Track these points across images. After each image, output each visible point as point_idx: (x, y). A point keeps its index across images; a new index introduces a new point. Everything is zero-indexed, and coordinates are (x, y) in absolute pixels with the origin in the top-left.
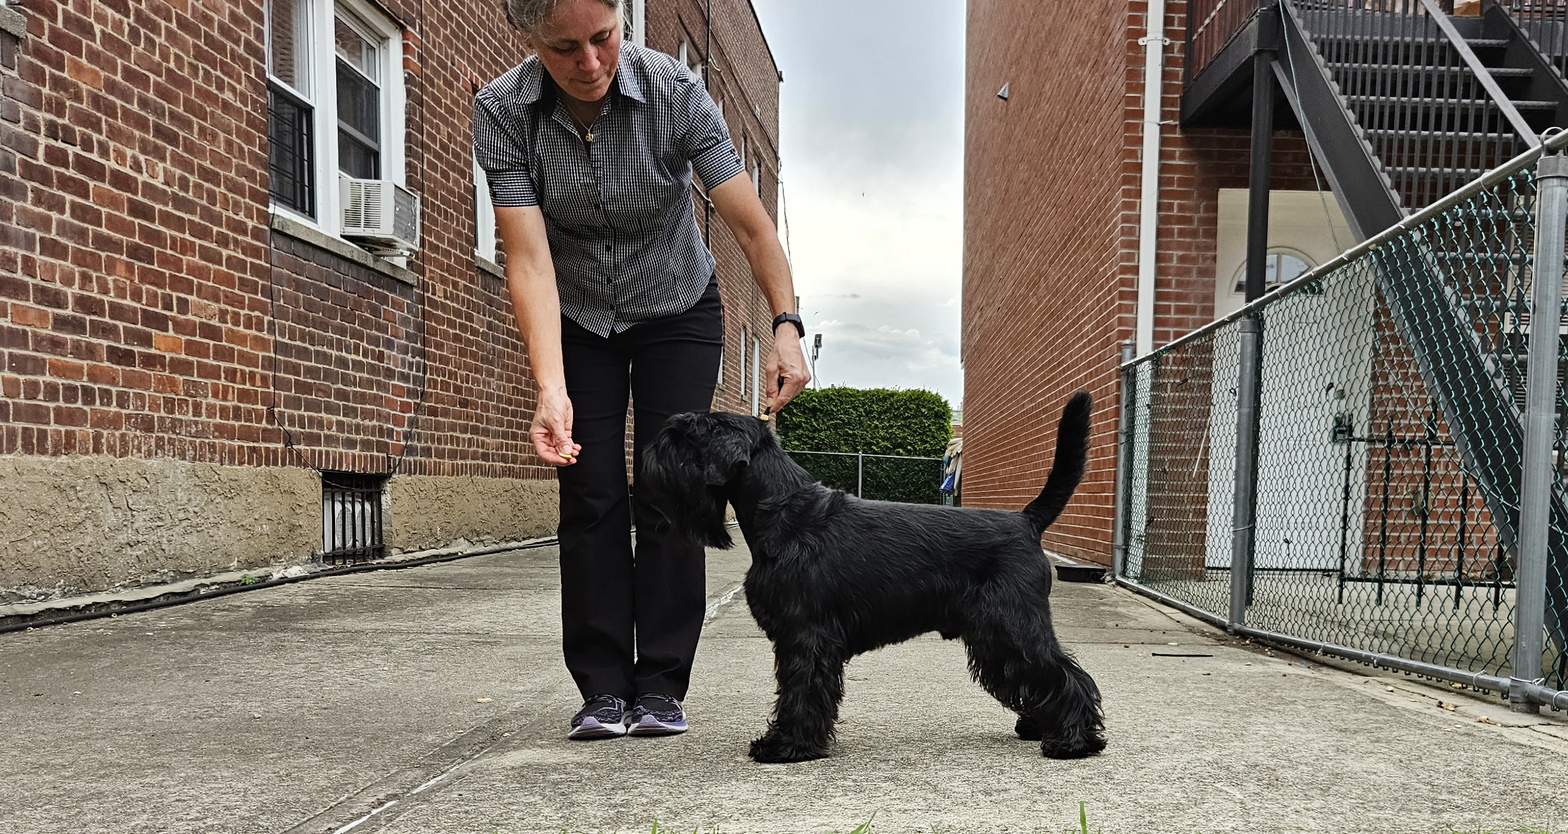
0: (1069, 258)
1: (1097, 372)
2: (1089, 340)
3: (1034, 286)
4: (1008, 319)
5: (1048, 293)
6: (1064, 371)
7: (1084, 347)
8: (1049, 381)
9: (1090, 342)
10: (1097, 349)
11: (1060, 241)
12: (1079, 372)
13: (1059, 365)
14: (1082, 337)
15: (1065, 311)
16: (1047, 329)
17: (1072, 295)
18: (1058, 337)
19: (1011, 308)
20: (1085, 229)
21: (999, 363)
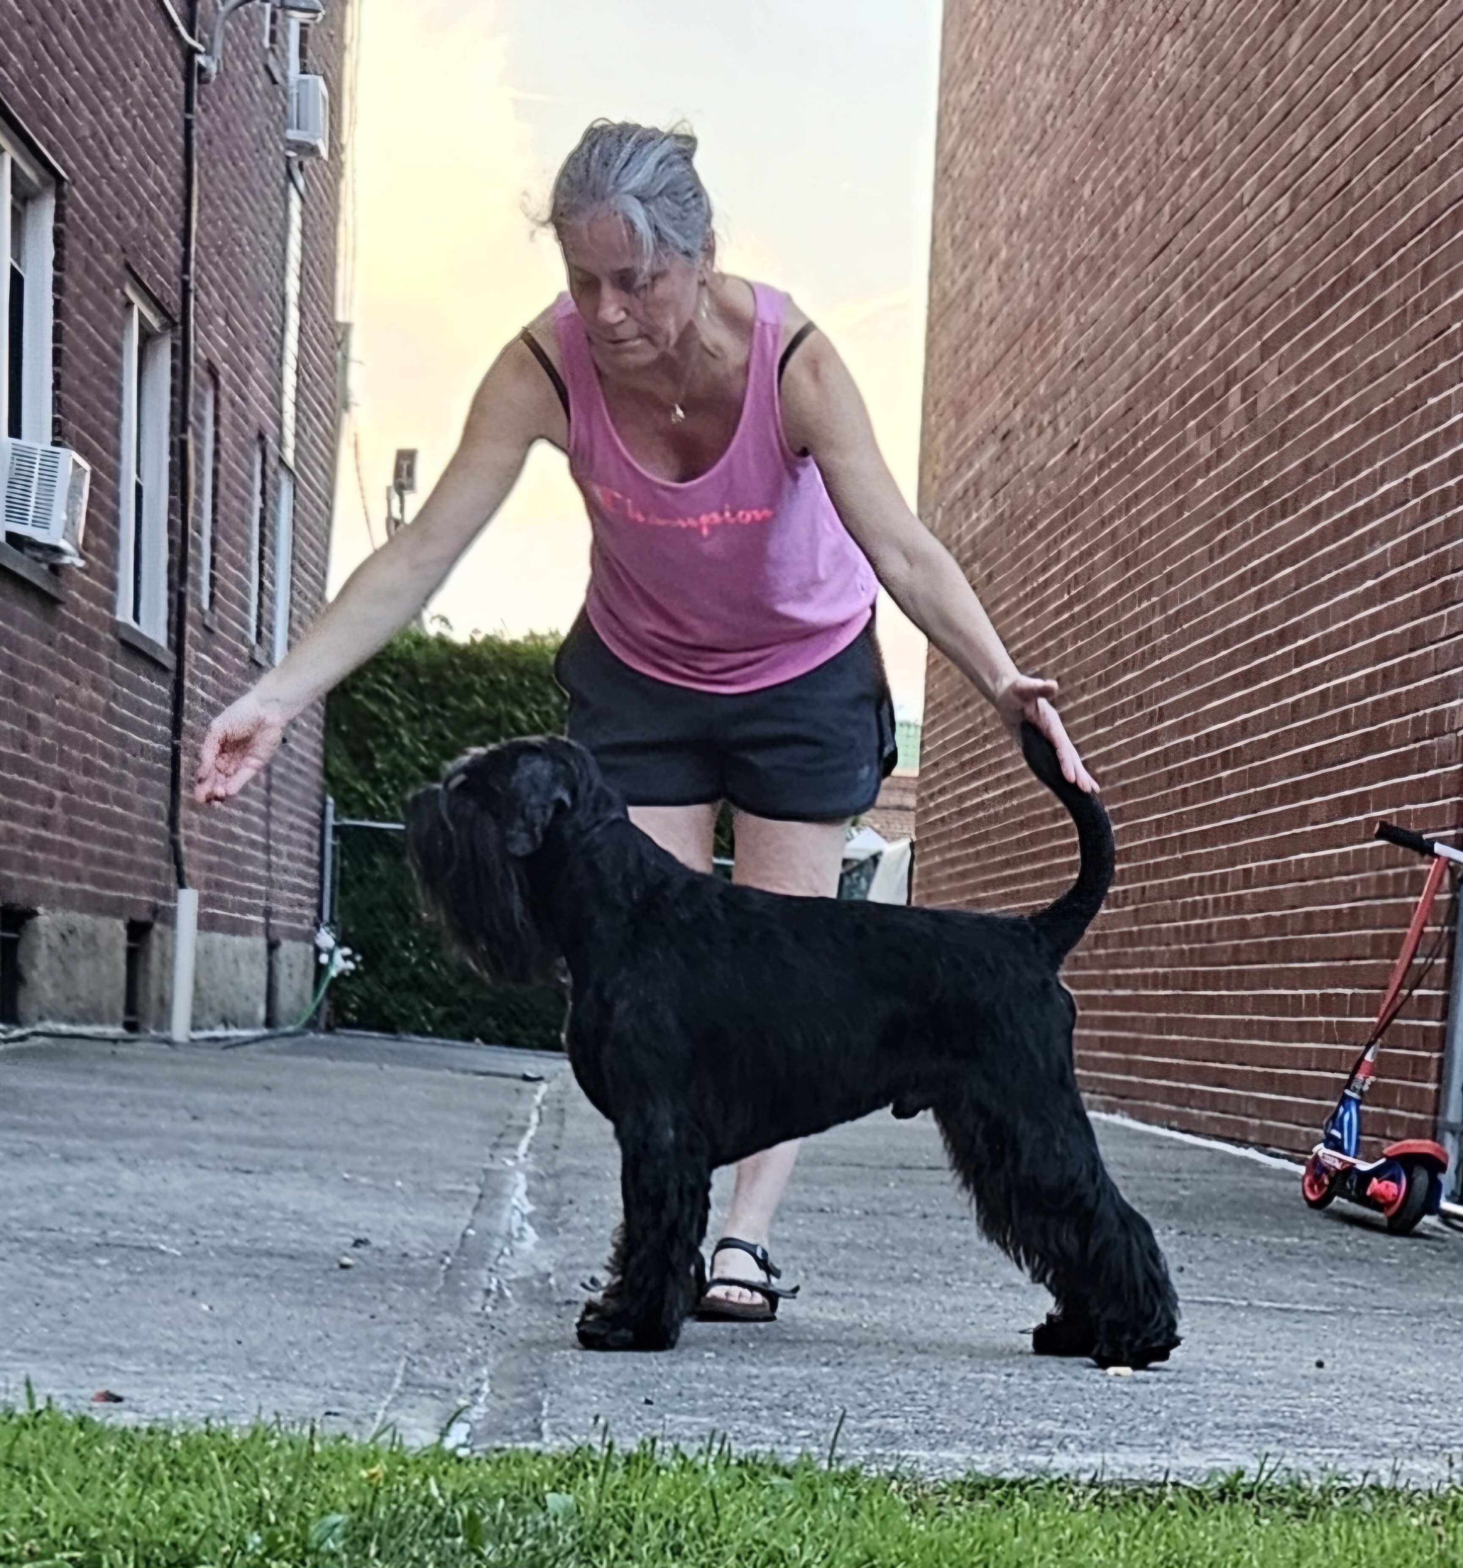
0: (1330, 348)
1: (1406, 673)
2: (1384, 585)
3: (1204, 402)
4: (1107, 482)
5: (1255, 431)
6: (1300, 656)
7: (1368, 599)
8: (1248, 679)
9: (1387, 590)
10: (1409, 612)
11: (1300, 296)
12: (1348, 665)
13: (1283, 638)
14: (1362, 573)
15: (1311, 492)
16: (1245, 534)
17: (1334, 451)
18: (1281, 561)
19: (1121, 450)
20: (1385, 279)
21: (1068, 605)
